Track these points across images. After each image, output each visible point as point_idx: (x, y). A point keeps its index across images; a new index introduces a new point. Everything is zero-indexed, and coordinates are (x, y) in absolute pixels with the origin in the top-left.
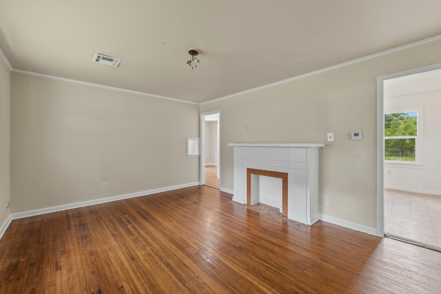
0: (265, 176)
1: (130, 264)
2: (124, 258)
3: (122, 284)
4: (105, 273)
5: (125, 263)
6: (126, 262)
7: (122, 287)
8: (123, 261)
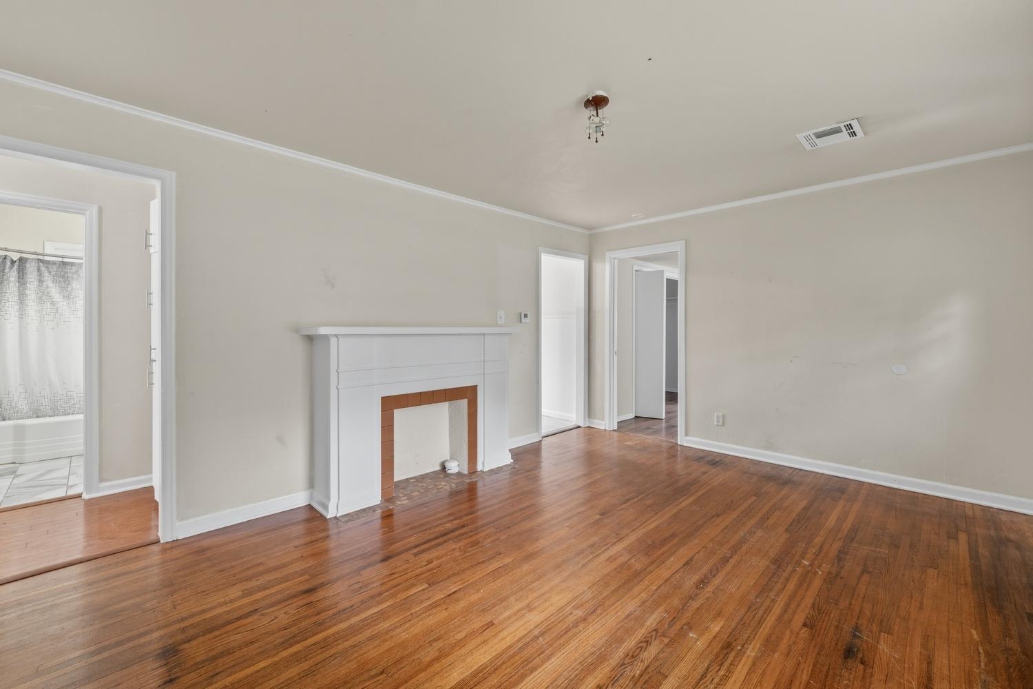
0: (433, 404)
1: (748, 641)
2: (740, 666)
3: (801, 629)
4: (811, 677)
5: (753, 654)
6: (748, 653)
7: (805, 625)
8: (750, 662)
